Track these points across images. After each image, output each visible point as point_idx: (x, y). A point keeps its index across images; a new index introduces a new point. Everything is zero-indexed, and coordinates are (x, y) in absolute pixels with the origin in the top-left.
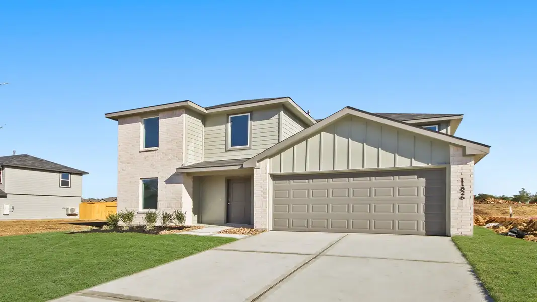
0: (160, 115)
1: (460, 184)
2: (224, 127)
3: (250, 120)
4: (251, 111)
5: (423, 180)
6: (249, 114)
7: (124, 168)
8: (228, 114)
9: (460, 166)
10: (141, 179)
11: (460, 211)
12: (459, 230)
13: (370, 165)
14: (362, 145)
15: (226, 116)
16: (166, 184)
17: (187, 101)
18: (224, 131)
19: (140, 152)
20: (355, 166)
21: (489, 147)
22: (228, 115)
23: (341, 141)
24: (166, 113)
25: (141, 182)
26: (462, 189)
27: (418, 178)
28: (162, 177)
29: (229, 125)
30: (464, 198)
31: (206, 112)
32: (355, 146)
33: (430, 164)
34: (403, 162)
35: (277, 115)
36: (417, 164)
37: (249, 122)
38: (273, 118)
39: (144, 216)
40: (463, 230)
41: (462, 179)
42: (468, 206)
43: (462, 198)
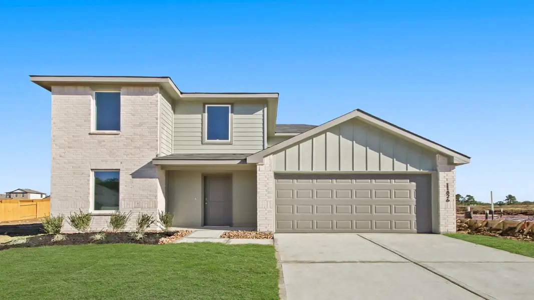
0: (123, 90)
1: (446, 189)
2: (199, 116)
3: (231, 113)
4: (233, 103)
5: (414, 184)
6: (230, 106)
7: (63, 155)
8: (205, 102)
9: (446, 173)
10: (92, 170)
11: (446, 212)
12: (447, 228)
13: (373, 168)
14: (365, 148)
15: (202, 105)
16: (133, 178)
17: (167, 77)
18: (198, 121)
19: (90, 134)
20: (360, 168)
21: (469, 158)
22: (204, 104)
23: (346, 143)
24: (131, 89)
25: (92, 174)
26: (448, 193)
27: (410, 182)
28: (127, 169)
29: (206, 115)
30: (449, 201)
31: (181, 96)
32: (360, 149)
33: (421, 170)
34: (400, 167)
35: (262, 111)
36: (411, 169)
37: (230, 114)
38: (256, 113)
39: (109, 219)
40: (449, 228)
41: (447, 184)
42: (452, 207)
43: (448, 201)
